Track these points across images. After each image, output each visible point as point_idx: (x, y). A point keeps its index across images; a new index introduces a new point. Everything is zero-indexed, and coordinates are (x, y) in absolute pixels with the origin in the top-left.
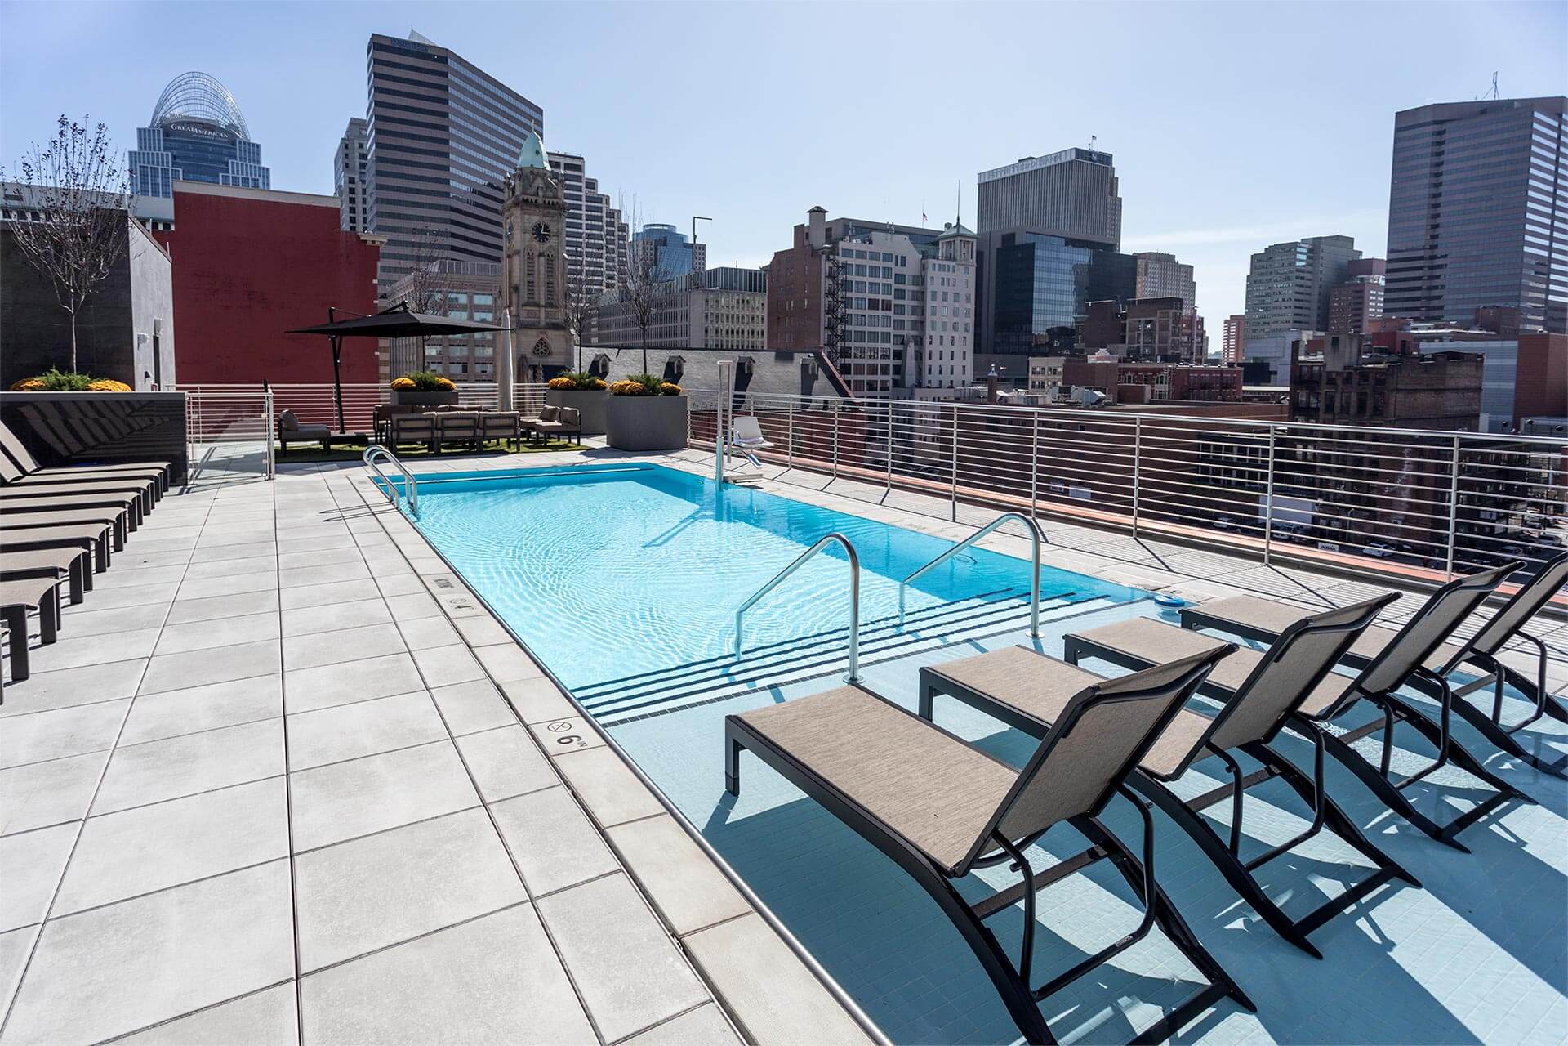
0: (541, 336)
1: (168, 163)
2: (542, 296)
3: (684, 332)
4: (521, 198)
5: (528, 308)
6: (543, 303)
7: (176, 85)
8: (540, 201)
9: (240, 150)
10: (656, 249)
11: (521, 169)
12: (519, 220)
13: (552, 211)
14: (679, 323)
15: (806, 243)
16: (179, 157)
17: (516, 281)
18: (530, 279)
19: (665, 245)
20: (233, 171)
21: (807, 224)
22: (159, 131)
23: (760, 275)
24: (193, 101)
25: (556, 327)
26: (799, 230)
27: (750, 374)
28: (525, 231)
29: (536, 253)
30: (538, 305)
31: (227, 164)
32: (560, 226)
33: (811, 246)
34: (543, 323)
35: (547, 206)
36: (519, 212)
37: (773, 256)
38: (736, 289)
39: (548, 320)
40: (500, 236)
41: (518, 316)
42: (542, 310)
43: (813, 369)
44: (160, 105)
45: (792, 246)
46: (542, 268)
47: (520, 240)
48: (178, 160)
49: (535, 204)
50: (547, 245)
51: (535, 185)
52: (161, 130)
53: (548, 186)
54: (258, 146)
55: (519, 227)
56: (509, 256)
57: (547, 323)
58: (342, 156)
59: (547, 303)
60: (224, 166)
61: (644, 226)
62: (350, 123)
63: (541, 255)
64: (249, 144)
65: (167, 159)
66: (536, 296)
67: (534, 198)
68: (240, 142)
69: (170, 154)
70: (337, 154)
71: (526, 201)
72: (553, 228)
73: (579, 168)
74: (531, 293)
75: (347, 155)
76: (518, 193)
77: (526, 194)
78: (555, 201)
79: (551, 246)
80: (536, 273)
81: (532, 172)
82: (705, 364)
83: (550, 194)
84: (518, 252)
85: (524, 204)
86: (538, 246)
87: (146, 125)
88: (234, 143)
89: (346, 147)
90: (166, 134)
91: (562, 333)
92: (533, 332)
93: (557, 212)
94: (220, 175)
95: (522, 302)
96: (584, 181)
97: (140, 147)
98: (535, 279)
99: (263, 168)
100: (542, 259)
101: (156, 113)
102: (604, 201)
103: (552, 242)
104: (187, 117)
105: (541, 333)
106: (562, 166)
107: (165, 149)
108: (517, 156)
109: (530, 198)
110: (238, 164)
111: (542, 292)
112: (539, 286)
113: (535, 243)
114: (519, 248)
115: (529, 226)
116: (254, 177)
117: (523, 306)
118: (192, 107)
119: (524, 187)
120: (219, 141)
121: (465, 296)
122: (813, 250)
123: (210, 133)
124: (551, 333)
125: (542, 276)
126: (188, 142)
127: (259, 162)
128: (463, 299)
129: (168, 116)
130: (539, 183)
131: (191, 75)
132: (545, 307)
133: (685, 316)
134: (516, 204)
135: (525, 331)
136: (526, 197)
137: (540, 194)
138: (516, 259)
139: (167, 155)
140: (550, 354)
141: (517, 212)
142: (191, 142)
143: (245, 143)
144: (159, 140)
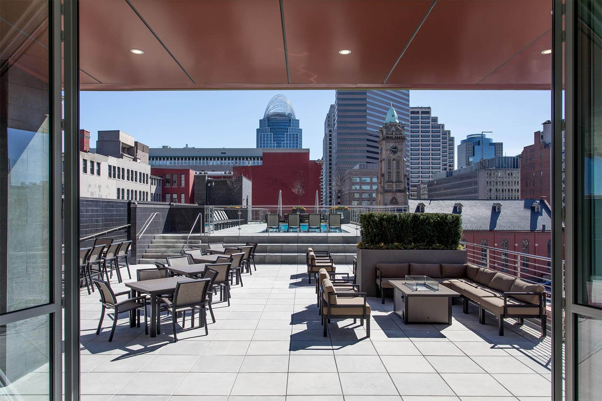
0: (394, 195)
1: (268, 132)
2: (394, 178)
3: (476, 191)
4: (385, 137)
5: (388, 183)
6: (394, 181)
7: (272, 102)
8: (394, 137)
9: (292, 123)
10: (474, 147)
11: (386, 124)
12: (385, 145)
13: (399, 140)
14: (473, 187)
15: (541, 141)
16: (272, 129)
17: (383, 172)
18: (389, 171)
19: (479, 145)
20: (289, 132)
21: (542, 130)
22: (266, 120)
23: (517, 159)
24: (277, 106)
25: (400, 191)
26: (537, 134)
27: (499, 212)
28: (387, 150)
29: (392, 159)
30: (392, 182)
31: (288, 129)
32: (402, 147)
33: (544, 142)
34: (394, 189)
35: (397, 138)
36: (385, 142)
37: (523, 149)
38: (505, 167)
39: (397, 188)
40: (378, 153)
41: (384, 187)
42: (394, 184)
43: (538, 209)
44: (267, 109)
45: (533, 144)
46: (394, 166)
47: (385, 154)
48: (272, 130)
49: (392, 138)
50: (397, 155)
51: (392, 130)
52: (267, 119)
53: (397, 129)
54: (298, 120)
55: (385, 148)
56: (381, 162)
57: (396, 190)
58: (327, 121)
59: (396, 181)
60: (286, 130)
61: (468, 136)
62: (331, 107)
63: (394, 160)
64: (295, 120)
65: (268, 130)
66: (392, 178)
67: (391, 136)
68: (292, 120)
69: (269, 128)
70: (326, 121)
71: (387, 137)
72: (399, 148)
73: (429, 113)
74: (389, 177)
75: (329, 120)
76: (384, 134)
77: (388, 134)
78: (400, 136)
79: (398, 156)
80: (392, 168)
81: (390, 125)
82: (474, 207)
83: (398, 133)
84: (384, 160)
85: (387, 138)
86: (393, 156)
87: (262, 118)
88: (290, 121)
89: (329, 117)
90: (268, 121)
91: (403, 194)
92: (390, 194)
93: (401, 140)
94: (285, 134)
95: (385, 182)
96: (431, 118)
97: (260, 127)
98: (392, 171)
99: (300, 129)
100: (394, 162)
101: (265, 113)
102: (441, 127)
103: (399, 154)
104: (275, 113)
105: (393, 194)
106: (420, 113)
107: (268, 126)
108: (384, 119)
109: (389, 136)
110: (291, 128)
111: (394, 176)
112: (393, 174)
113: (391, 155)
114: (384, 158)
115: (389, 148)
116: (296, 133)
117: (386, 182)
118: (277, 109)
119: (387, 132)
120: (285, 121)
121: (369, 178)
122: (546, 144)
123: (282, 118)
124: (398, 194)
125: (394, 169)
126: (274, 122)
127: (298, 127)
128: (368, 180)
129: (269, 113)
130: (393, 129)
131: (277, 96)
132: (395, 182)
133: (476, 183)
134: (383, 139)
135: (386, 194)
136: (387, 136)
137: (394, 133)
138: (383, 162)
139: (268, 128)
140: (398, 203)
141: (384, 142)
142: (276, 122)
143: (294, 120)
144: (266, 123)
